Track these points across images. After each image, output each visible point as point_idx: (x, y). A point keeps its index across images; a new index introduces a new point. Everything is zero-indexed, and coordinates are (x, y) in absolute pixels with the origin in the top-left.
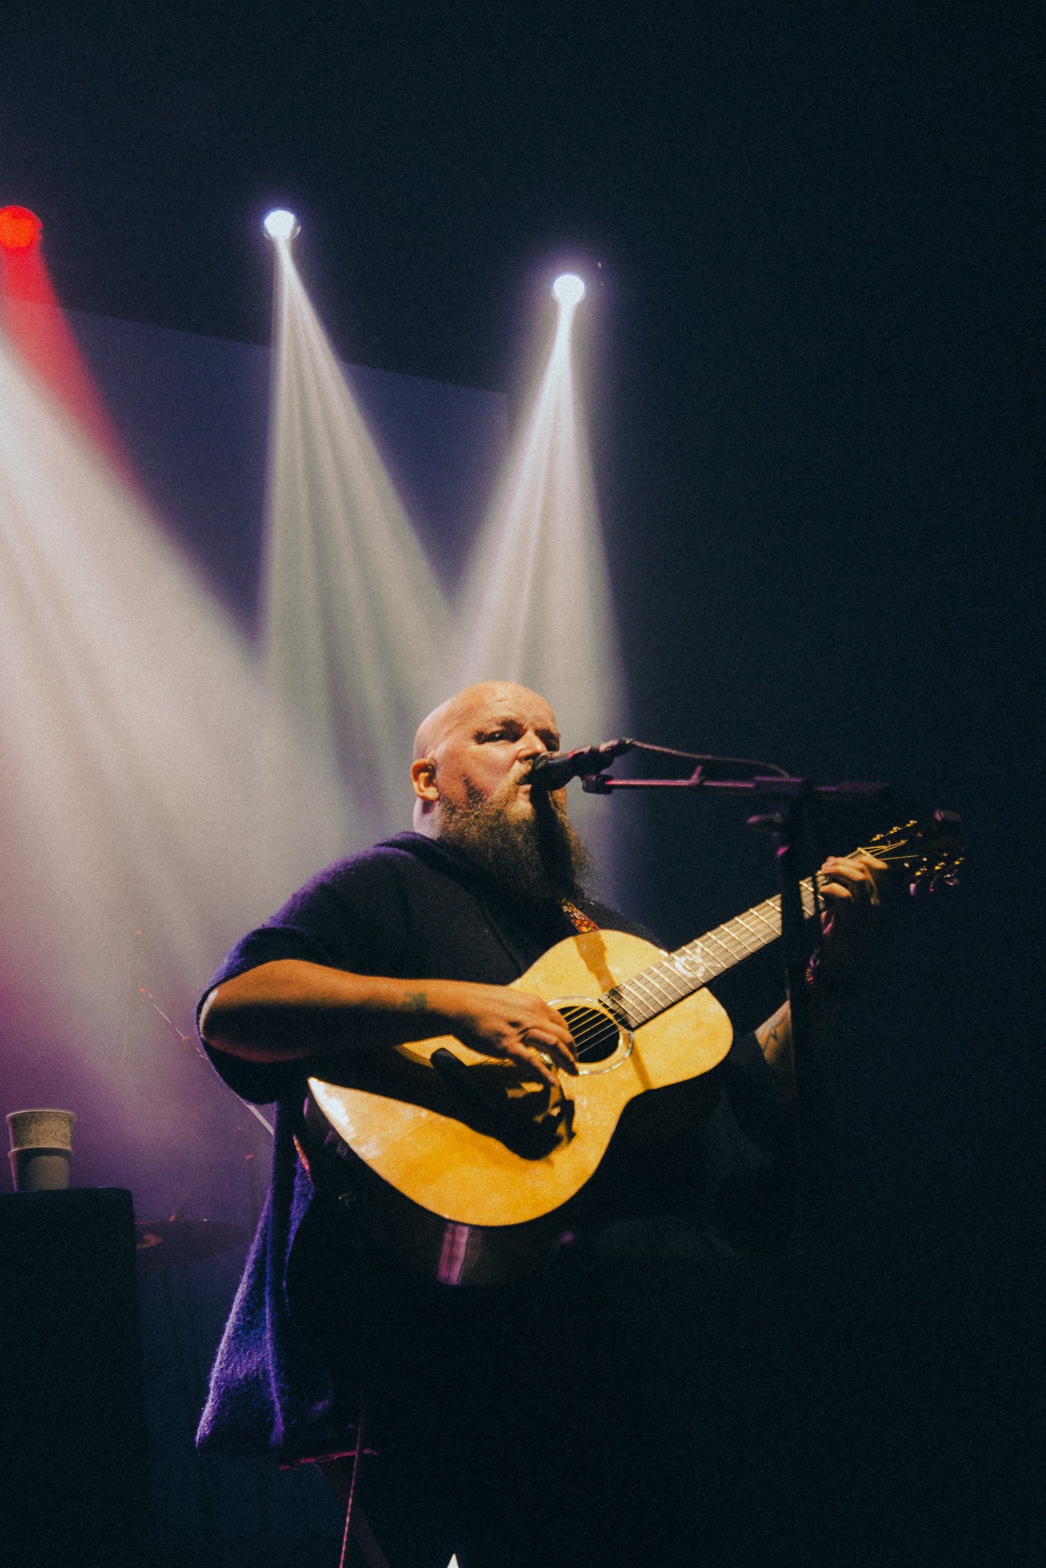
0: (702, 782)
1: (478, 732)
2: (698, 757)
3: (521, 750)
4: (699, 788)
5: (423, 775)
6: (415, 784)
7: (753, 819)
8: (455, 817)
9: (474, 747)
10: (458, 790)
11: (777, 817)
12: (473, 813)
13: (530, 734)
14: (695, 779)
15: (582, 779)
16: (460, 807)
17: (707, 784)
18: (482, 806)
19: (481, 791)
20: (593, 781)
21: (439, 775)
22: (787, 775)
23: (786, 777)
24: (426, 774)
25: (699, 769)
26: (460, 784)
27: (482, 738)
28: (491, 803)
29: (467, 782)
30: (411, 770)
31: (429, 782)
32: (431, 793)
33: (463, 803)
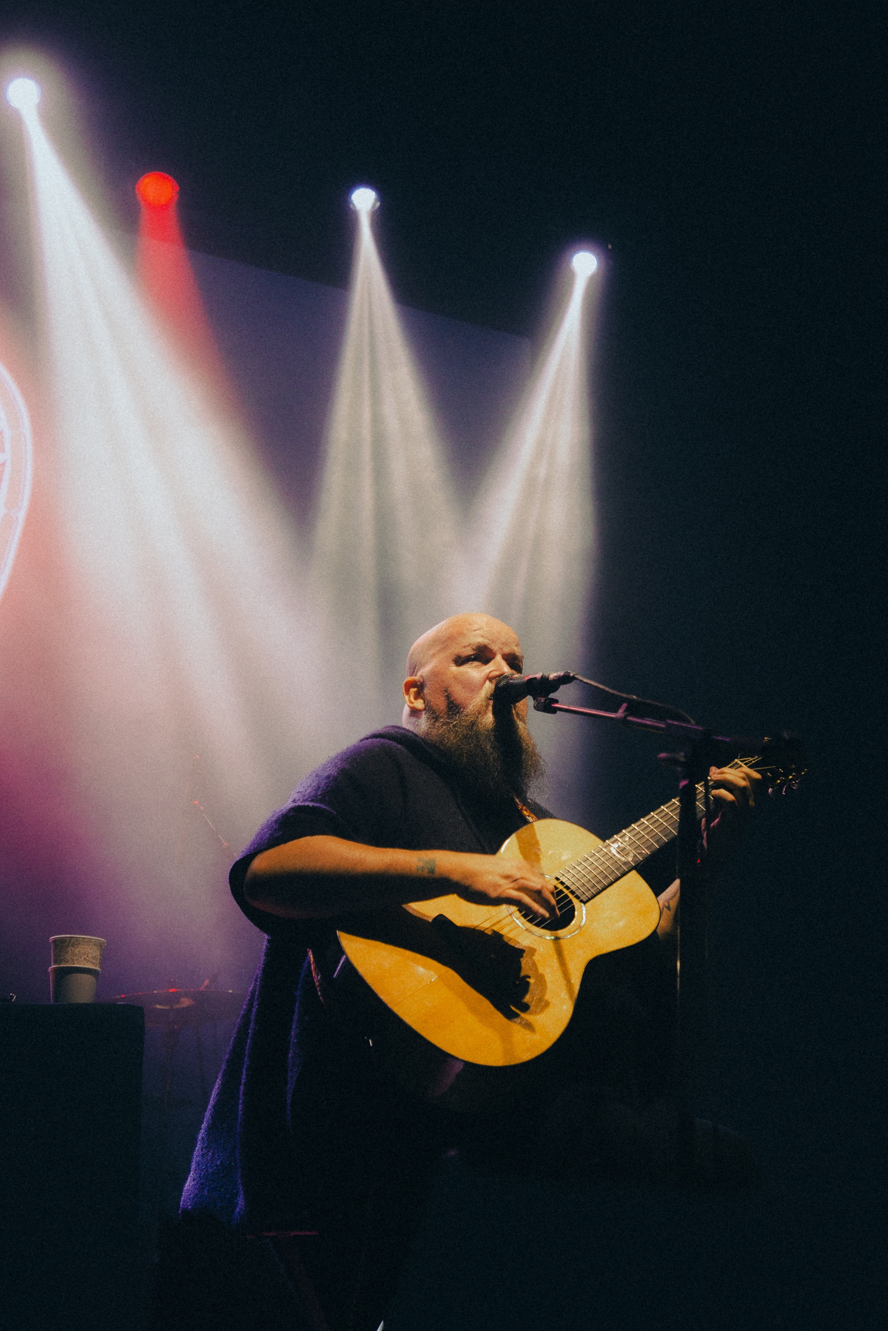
0: (625, 717)
1: (458, 656)
2: (625, 696)
3: (491, 672)
4: (624, 721)
5: (413, 690)
6: (407, 697)
7: (663, 755)
8: (437, 724)
9: (454, 668)
10: (440, 703)
11: (681, 756)
12: (452, 723)
13: (499, 658)
14: (620, 714)
15: (534, 699)
16: (442, 717)
17: (630, 718)
18: (459, 717)
19: (460, 704)
20: (542, 702)
21: (426, 691)
22: (693, 722)
23: (692, 725)
24: (416, 689)
25: (625, 705)
26: (443, 699)
27: (460, 661)
28: (467, 716)
29: (448, 697)
30: (403, 686)
31: (418, 696)
32: (419, 704)
33: (444, 714)
